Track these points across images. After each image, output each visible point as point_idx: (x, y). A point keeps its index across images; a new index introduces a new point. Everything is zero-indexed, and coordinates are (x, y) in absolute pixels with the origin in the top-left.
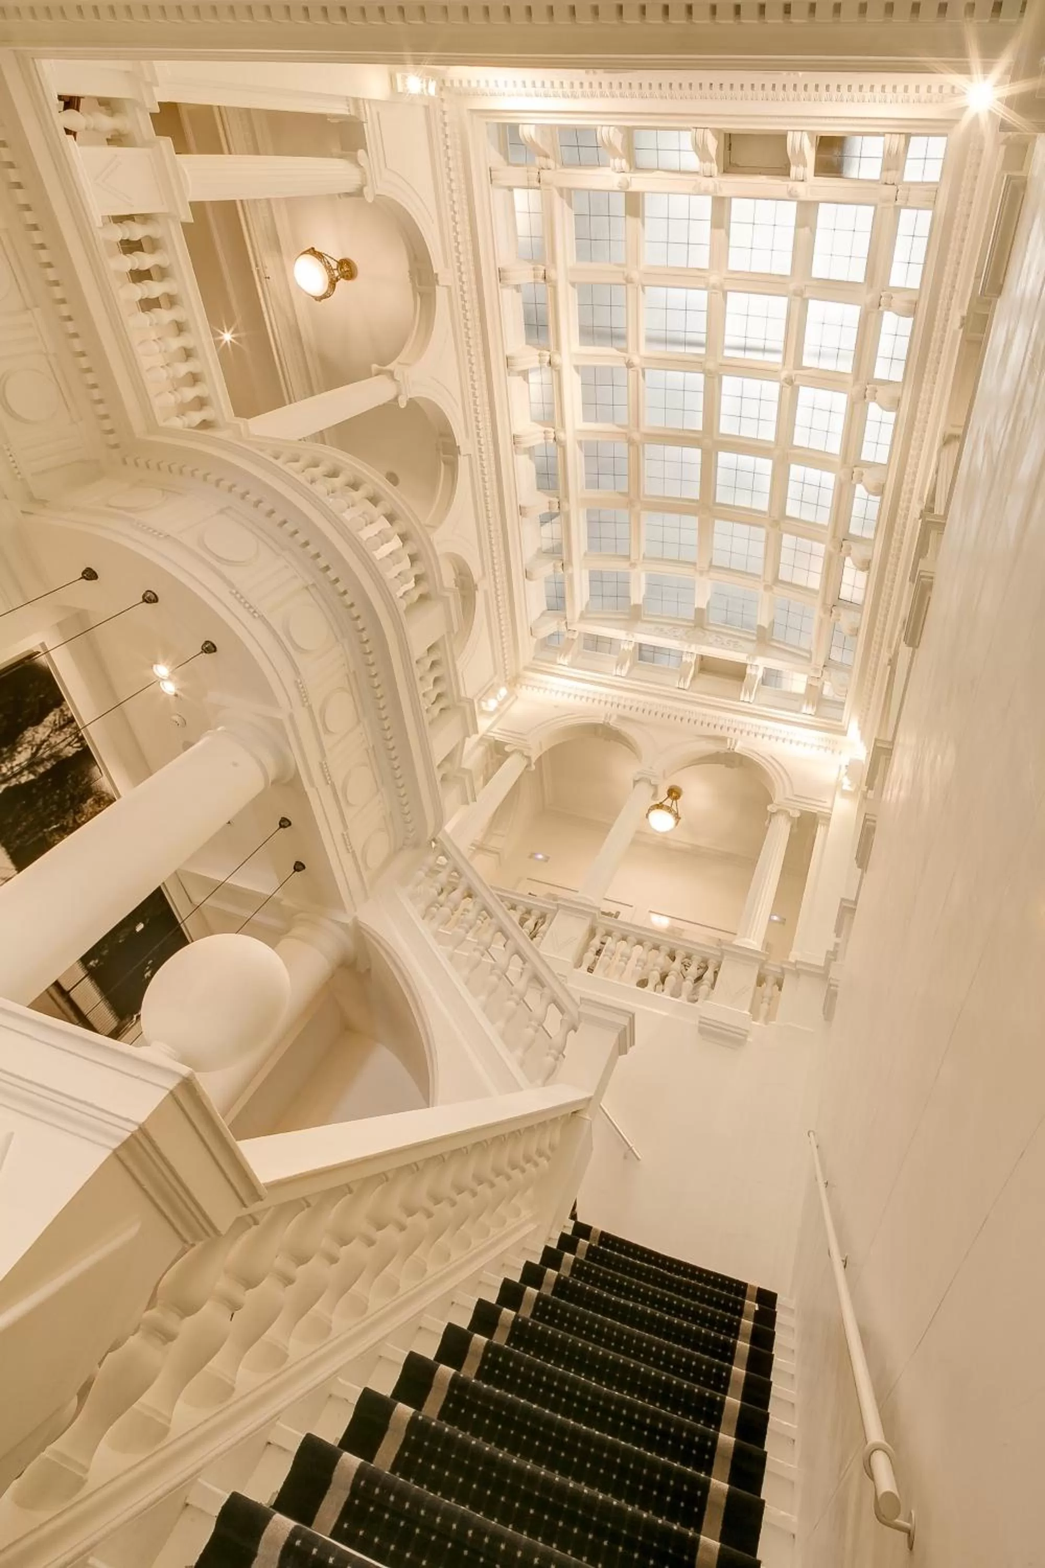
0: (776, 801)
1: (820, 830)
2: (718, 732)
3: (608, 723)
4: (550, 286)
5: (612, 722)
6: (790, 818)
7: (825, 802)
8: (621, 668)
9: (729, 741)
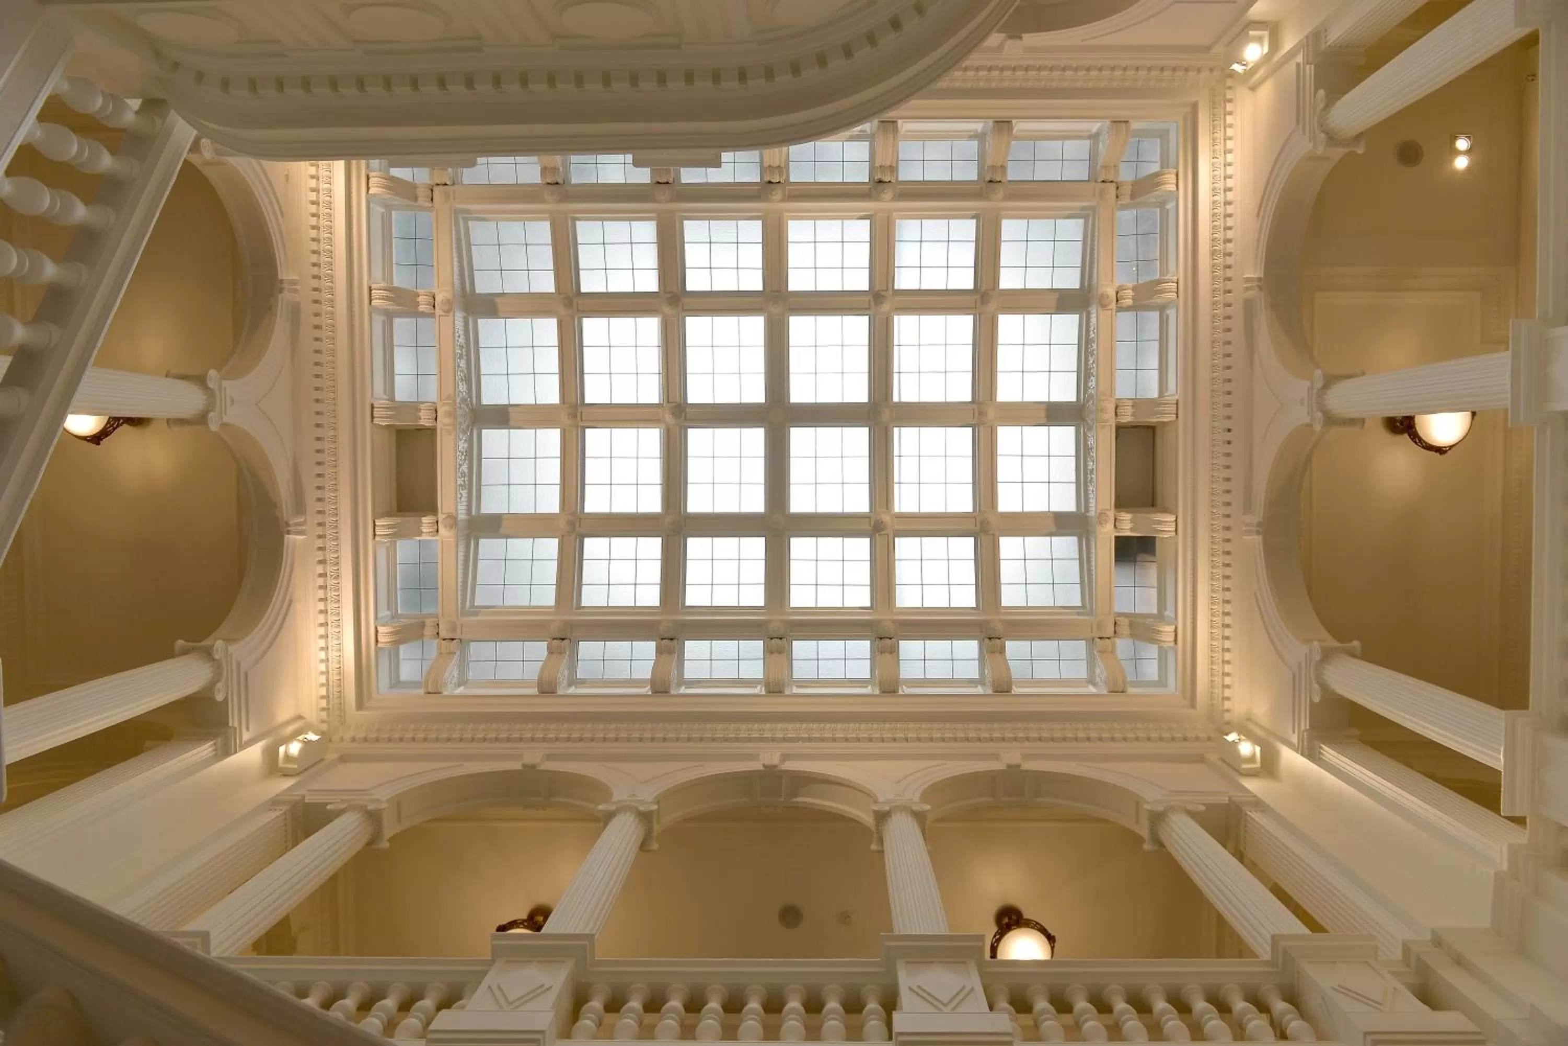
0: (232, 648)
1: (205, 749)
2: (311, 495)
3: (281, 290)
4: (981, 189)
5: (285, 297)
6: (210, 687)
7: (248, 729)
8: (387, 298)
9: (301, 520)
